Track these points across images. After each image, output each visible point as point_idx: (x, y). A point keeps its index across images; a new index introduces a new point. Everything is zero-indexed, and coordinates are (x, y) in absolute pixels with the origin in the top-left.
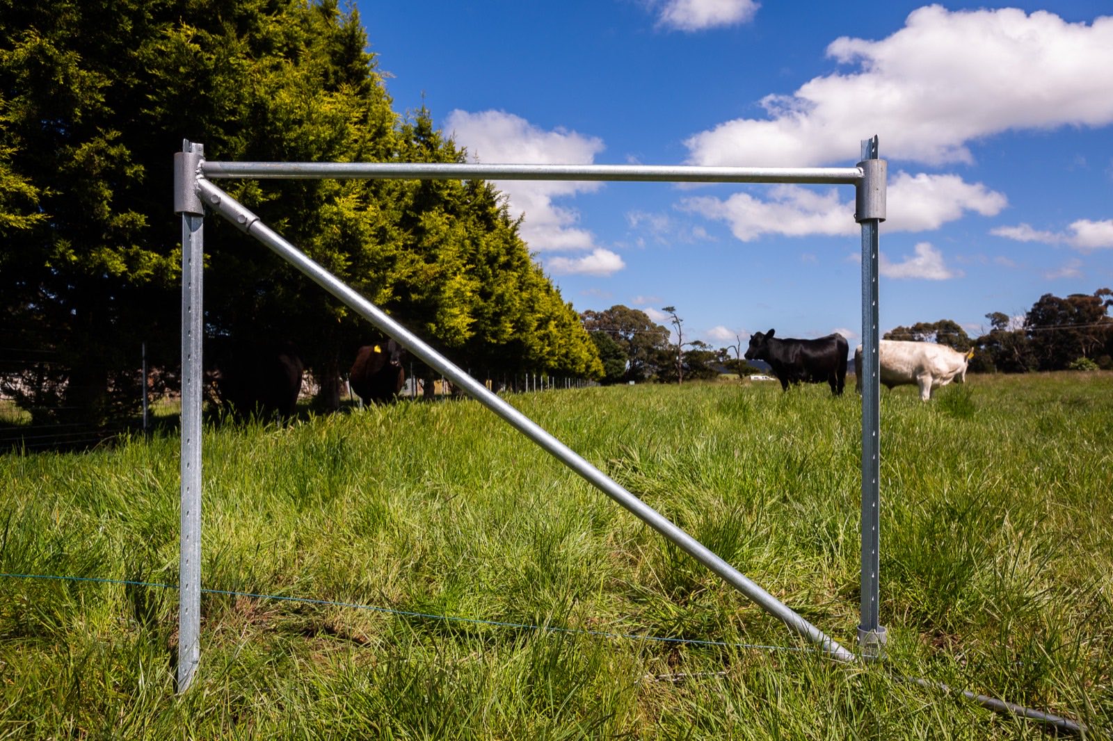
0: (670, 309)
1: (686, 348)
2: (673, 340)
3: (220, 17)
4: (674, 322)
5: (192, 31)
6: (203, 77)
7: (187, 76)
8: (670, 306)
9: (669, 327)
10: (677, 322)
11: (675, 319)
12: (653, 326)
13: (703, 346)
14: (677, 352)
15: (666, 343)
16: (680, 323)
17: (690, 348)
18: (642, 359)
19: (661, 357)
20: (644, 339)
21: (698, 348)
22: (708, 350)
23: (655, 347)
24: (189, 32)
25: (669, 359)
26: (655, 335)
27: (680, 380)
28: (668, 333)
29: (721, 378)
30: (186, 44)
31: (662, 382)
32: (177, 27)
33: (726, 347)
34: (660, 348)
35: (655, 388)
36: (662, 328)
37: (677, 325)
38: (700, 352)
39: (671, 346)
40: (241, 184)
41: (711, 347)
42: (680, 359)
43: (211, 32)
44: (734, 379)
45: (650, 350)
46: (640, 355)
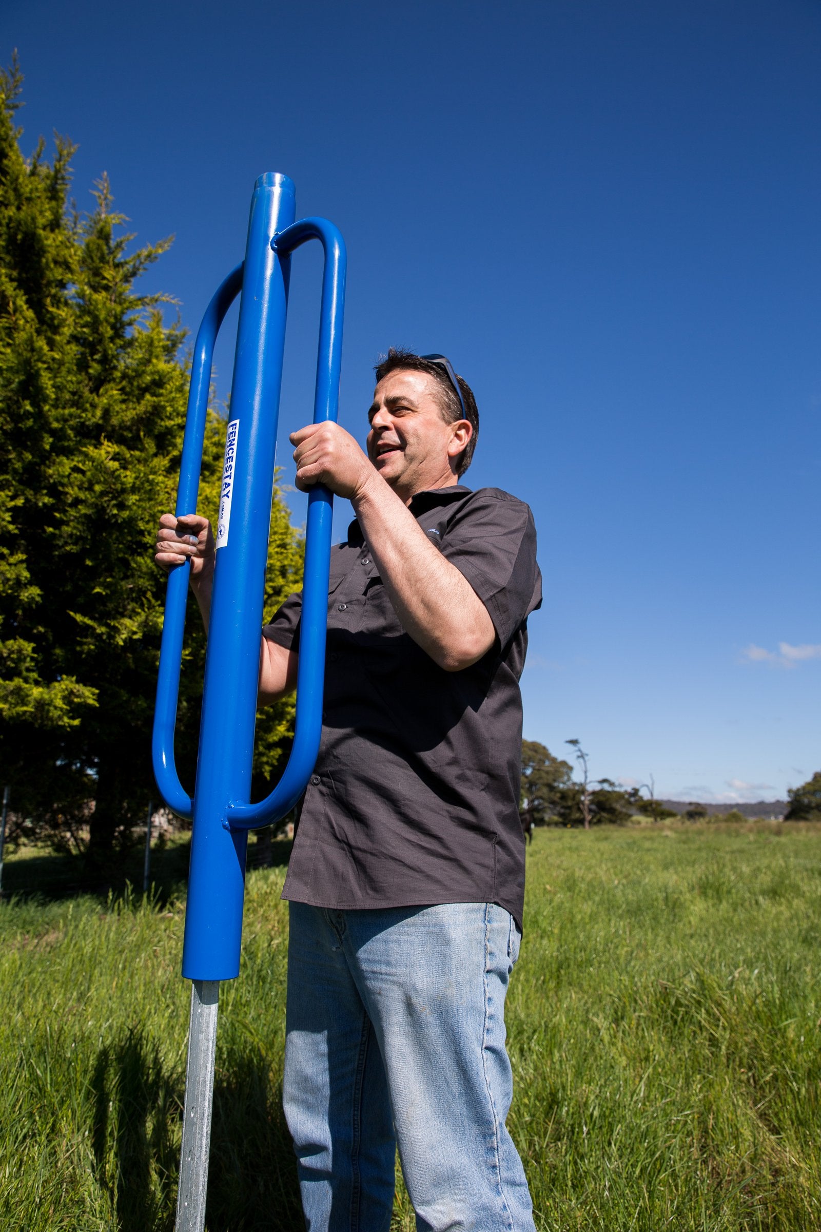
0: (574, 742)
1: (593, 787)
2: (577, 777)
3: (142, 434)
4: (579, 757)
5: (114, 448)
6: (118, 494)
7: (103, 494)
8: (573, 738)
9: (572, 761)
10: (582, 756)
11: (579, 754)
12: (554, 760)
13: (612, 784)
14: (583, 791)
15: (569, 779)
16: (586, 758)
17: (597, 787)
18: (541, 798)
19: (564, 796)
20: (544, 775)
21: (606, 787)
22: (617, 789)
23: (556, 784)
24: (109, 449)
25: (574, 799)
26: (556, 771)
27: (587, 824)
28: (571, 768)
29: (632, 822)
30: (105, 462)
31: (565, 825)
32: (98, 445)
33: (637, 787)
34: (561, 786)
35: (557, 832)
36: (564, 763)
37: (581, 760)
38: (609, 792)
39: (574, 784)
40: (143, 610)
41: (620, 786)
42: (585, 799)
43: (130, 448)
44: (647, 823)
45: (551, 788)
46: (539, 794)
